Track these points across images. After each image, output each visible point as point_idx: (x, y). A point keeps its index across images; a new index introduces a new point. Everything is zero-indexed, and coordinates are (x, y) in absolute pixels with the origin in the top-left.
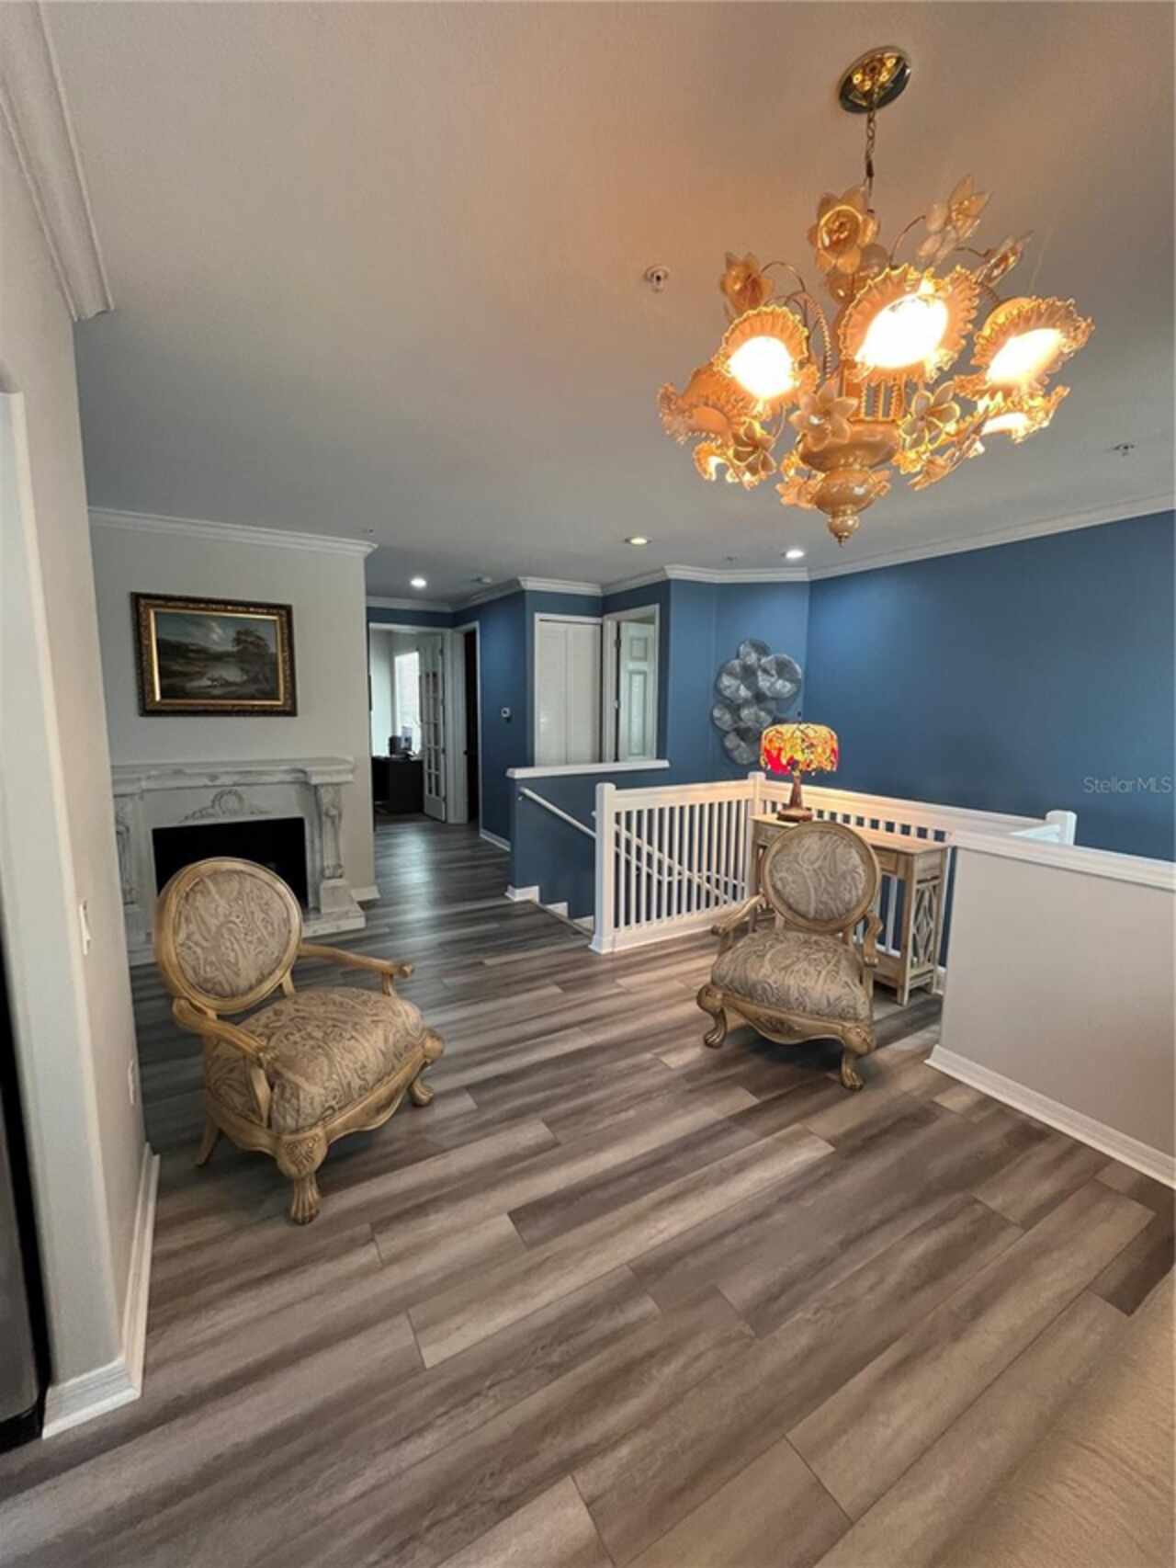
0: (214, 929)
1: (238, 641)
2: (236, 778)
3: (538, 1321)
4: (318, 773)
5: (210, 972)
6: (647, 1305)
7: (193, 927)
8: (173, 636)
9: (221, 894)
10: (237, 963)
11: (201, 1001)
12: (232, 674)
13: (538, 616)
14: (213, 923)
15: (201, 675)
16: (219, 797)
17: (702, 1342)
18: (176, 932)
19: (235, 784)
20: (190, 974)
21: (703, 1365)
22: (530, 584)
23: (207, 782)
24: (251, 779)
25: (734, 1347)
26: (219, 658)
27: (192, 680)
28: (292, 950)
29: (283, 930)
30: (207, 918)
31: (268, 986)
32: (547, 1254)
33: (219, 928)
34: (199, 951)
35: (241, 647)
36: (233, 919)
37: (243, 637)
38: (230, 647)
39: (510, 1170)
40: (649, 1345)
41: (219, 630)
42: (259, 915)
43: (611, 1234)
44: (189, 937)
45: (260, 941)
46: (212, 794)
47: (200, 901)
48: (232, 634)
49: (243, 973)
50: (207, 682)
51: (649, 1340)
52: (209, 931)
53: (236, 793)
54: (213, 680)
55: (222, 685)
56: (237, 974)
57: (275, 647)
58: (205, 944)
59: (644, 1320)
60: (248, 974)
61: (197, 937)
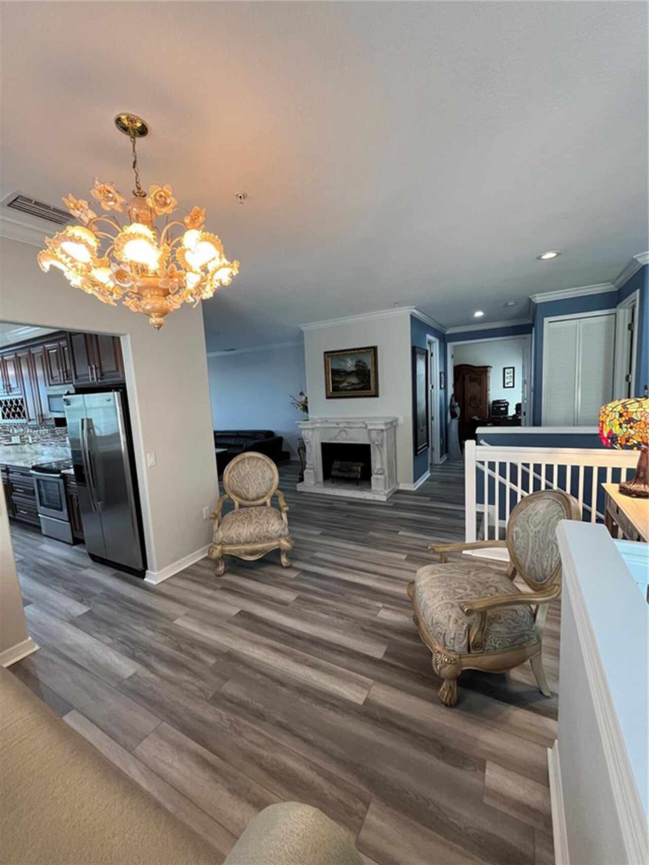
0: (242, 475)
1: (356, 366)
2: (345, 425)
3: (196, 637)
4: (371, 424)
5: (237, 489)
6: (211, 661)
7: (235, 473)
8: (336, 367)
9: (249, 464)
10: (248, 489)
11: (233, 497)
12: (354, 380)
13: (546, 320)
14: (243, 474)
15: (343, 382)
16: (341, 431)
17: (201, 684)
18: (230, 473)
19: (345, 427)
20: (231, 488)
21: (190, 687)
22: (539, 299)
23: (335, 425)
24: (350, 425)
25: (201, 694)
26: (350, 374)
27: (341, 384)
28: (273, 491)
29: (269, 482)
30: (241, 471)
31: (261, 501)
32: (226, 627)
33: (244, 476)
34: (235, 481)
35: (357, 368)
36: (251, 473)
37: (359, 363)
38: (353, 369)
39: (264, 601)
40: (193, 667)
41: (350, 362)
42: (261, 474)
43: (244, 638)
44: (233, 476)
45: (259, 484)
46: (337, 431)
47: (240, 465)
48: (354, 363)
49: (250, 493)
50: (345, 384)
51: (197, 667)
52: (240, 475)
53: (345, 431)
54: (348, 383)
55: (351, 385)
56: (248, 493)
57: (370, 367)
58: (238, 480)
59: (204, 662)
60: (252, 494)
61: (235, 476)
